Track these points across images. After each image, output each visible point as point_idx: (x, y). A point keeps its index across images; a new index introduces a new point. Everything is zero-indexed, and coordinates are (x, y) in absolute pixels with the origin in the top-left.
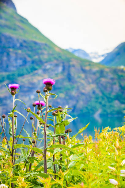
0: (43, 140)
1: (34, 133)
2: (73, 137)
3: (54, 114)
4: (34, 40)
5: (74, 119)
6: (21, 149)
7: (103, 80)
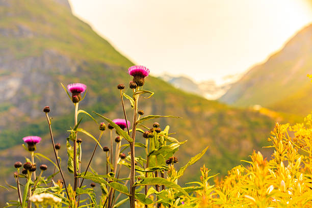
0: (129, 182)
1: (111, 174)
2: (180, 171)
3: (146, 136)
4: (102, 59)
5: (181, 143)
6: (89, 194)
7: (224, 131)
